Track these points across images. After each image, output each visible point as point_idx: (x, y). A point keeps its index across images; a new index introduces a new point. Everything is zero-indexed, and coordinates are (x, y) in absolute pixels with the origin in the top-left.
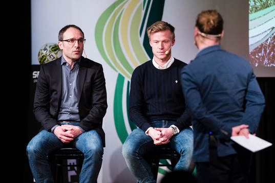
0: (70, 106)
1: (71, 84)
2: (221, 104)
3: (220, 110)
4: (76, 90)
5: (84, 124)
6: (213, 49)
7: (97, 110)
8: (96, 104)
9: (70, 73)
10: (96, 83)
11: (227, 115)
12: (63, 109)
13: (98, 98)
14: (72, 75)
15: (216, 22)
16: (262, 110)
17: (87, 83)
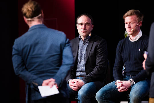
0: (82, 67)
1: (83, 52)
2: (37, 64)
3: (37, 69)
4: (85, 56)
5: (85, 79)
6: (36, 27)
7: (97, 69)
8: (97, 65)
9: (83, 45)
10: (98, 51)
11: (43, 72)
12: (78, 68)
13: (99, 61)
14: (84, 46)
15: (33, 8)
16: (69, 69)
17: (92, 51)
